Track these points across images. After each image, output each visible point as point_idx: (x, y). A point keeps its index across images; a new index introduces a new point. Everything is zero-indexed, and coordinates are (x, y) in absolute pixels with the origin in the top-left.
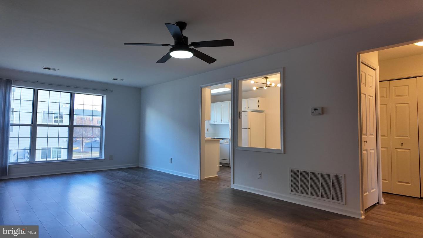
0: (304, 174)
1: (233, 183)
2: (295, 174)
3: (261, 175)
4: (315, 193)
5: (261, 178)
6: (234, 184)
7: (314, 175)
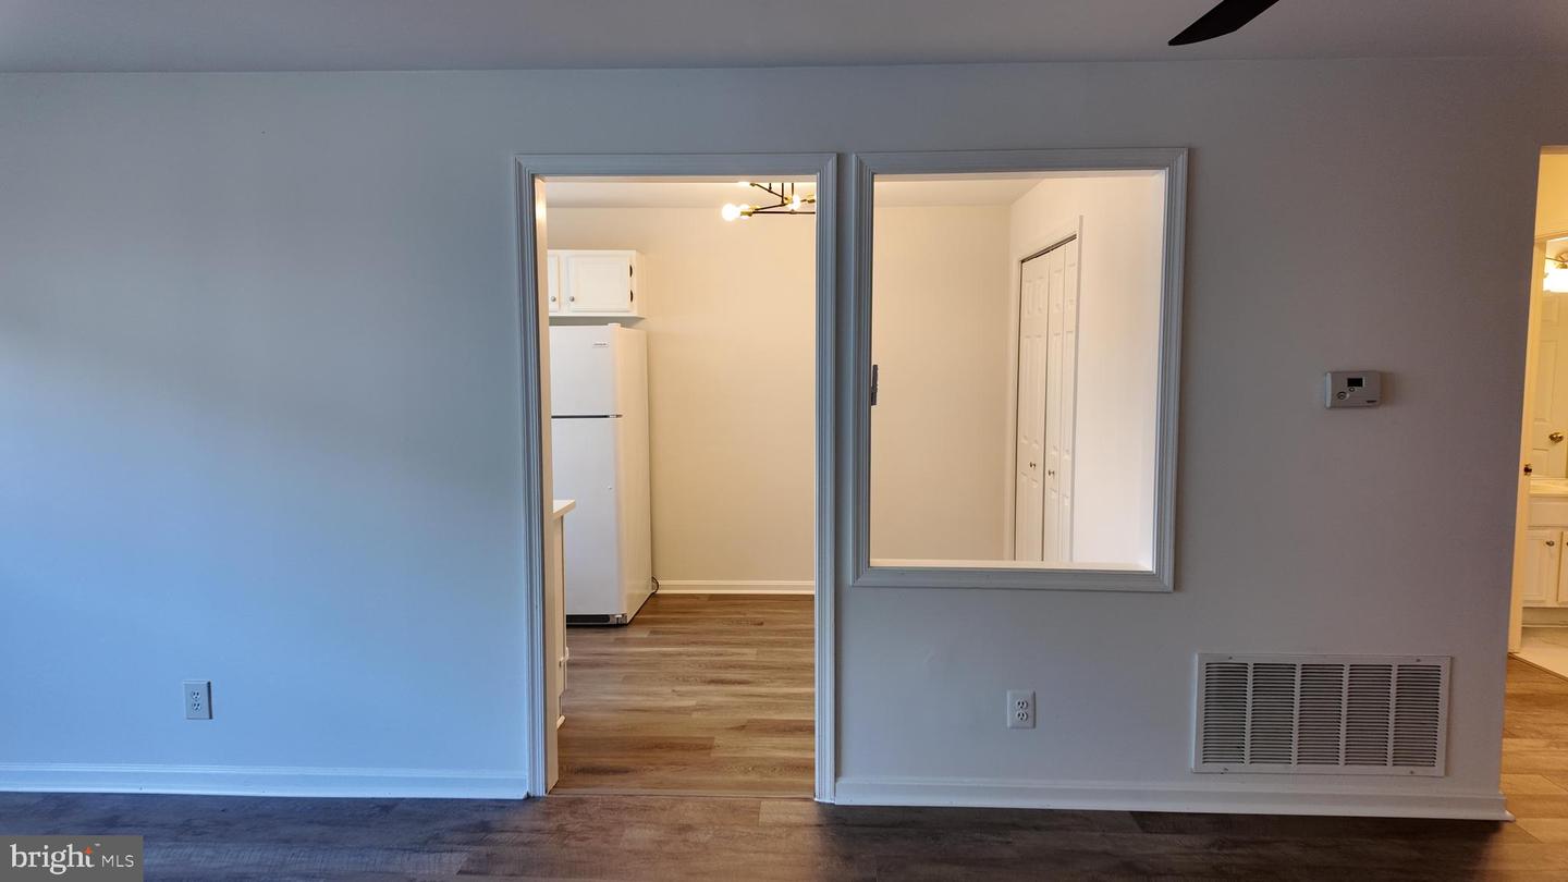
0: (1272, 676)
1: (837, 774)
2: (1225, 681)
3: (1030, 711)
4: (1318, 751)
5: (1029, 723)
6: (842, 781)
7: (1320, 675)
